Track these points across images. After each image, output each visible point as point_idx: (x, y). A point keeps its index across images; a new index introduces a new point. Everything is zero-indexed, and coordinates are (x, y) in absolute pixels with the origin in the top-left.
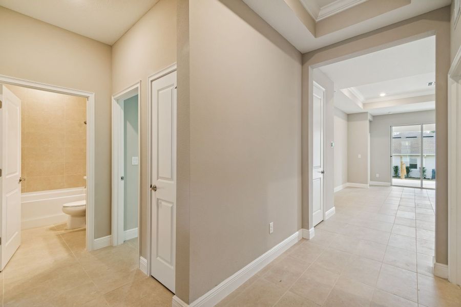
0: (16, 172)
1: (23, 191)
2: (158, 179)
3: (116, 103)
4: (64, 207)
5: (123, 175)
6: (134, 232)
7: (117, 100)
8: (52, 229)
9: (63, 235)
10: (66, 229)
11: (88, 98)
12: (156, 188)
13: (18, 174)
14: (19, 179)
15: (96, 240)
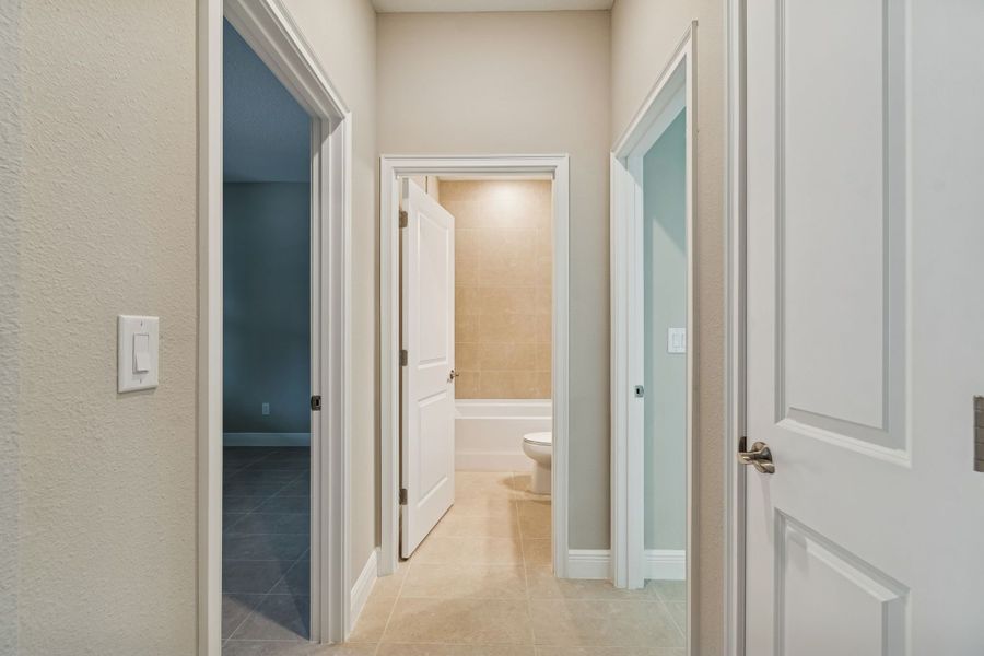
0: (444, 359)
1: (458, 396)
2: (779, 416)
3: (623, 169)
4: (526, 441)
5: (641, 383)
6: (673, 563)
7: (625, 160)
8: (508, 482)
9: (520, 502)
10: (529, 491)
11: (553, 172)
12: (768, 458)
13: (449, 364)
14: (449, 372)
15: (572, 552)
